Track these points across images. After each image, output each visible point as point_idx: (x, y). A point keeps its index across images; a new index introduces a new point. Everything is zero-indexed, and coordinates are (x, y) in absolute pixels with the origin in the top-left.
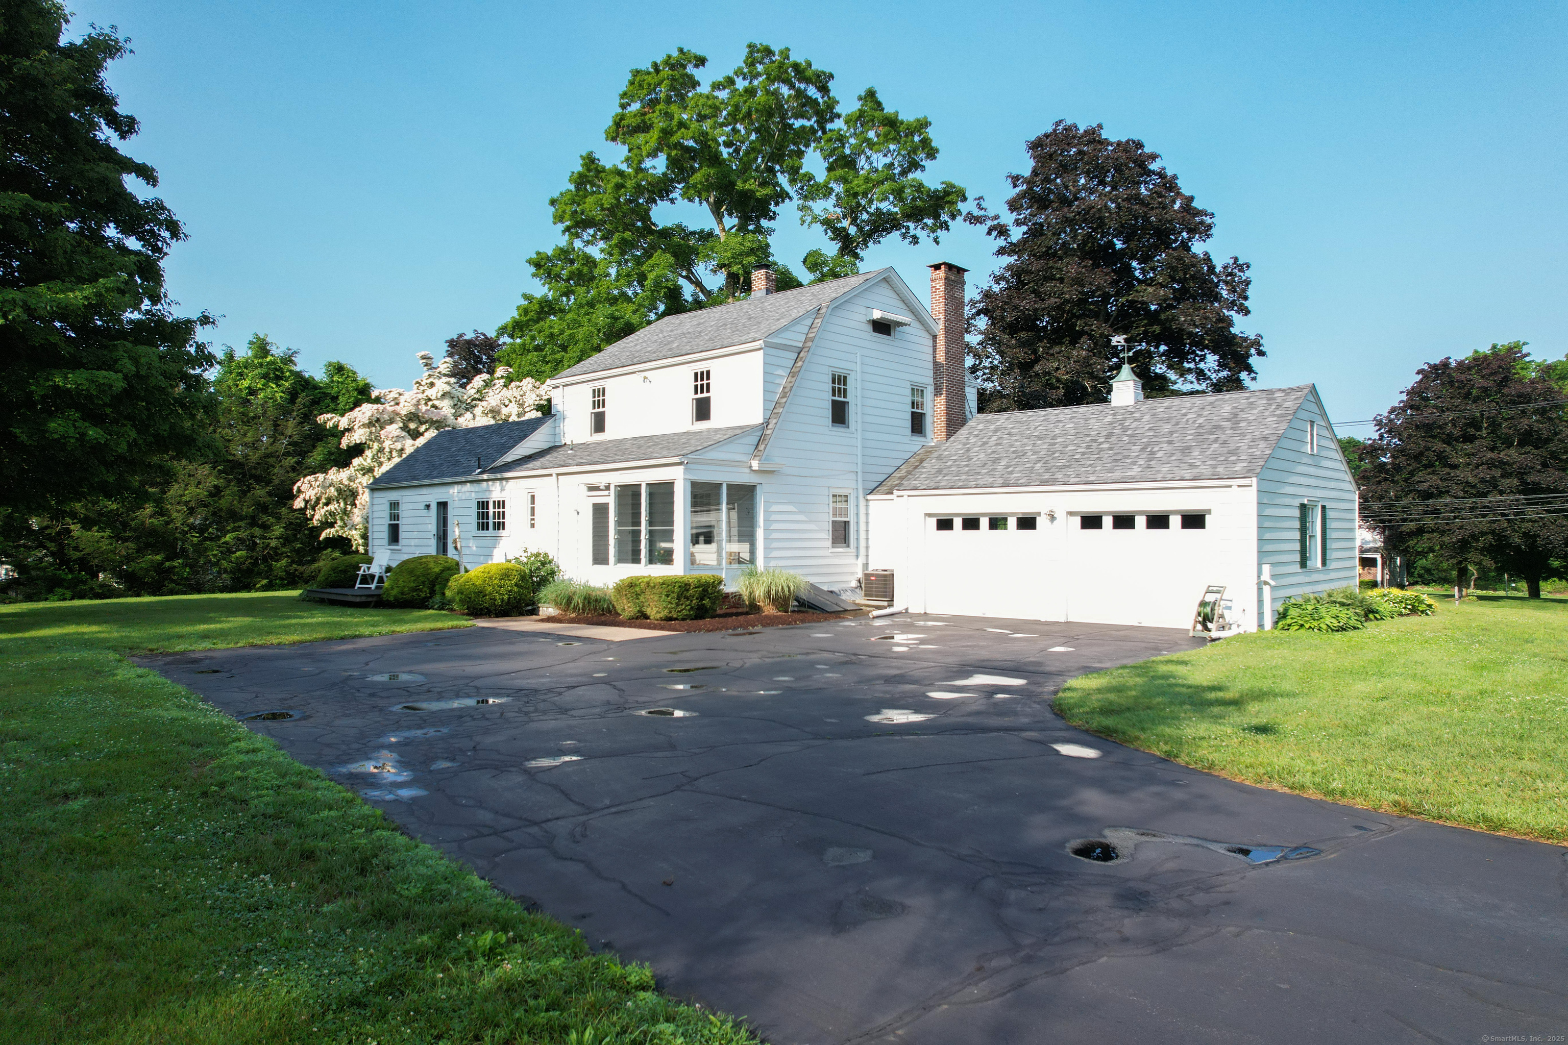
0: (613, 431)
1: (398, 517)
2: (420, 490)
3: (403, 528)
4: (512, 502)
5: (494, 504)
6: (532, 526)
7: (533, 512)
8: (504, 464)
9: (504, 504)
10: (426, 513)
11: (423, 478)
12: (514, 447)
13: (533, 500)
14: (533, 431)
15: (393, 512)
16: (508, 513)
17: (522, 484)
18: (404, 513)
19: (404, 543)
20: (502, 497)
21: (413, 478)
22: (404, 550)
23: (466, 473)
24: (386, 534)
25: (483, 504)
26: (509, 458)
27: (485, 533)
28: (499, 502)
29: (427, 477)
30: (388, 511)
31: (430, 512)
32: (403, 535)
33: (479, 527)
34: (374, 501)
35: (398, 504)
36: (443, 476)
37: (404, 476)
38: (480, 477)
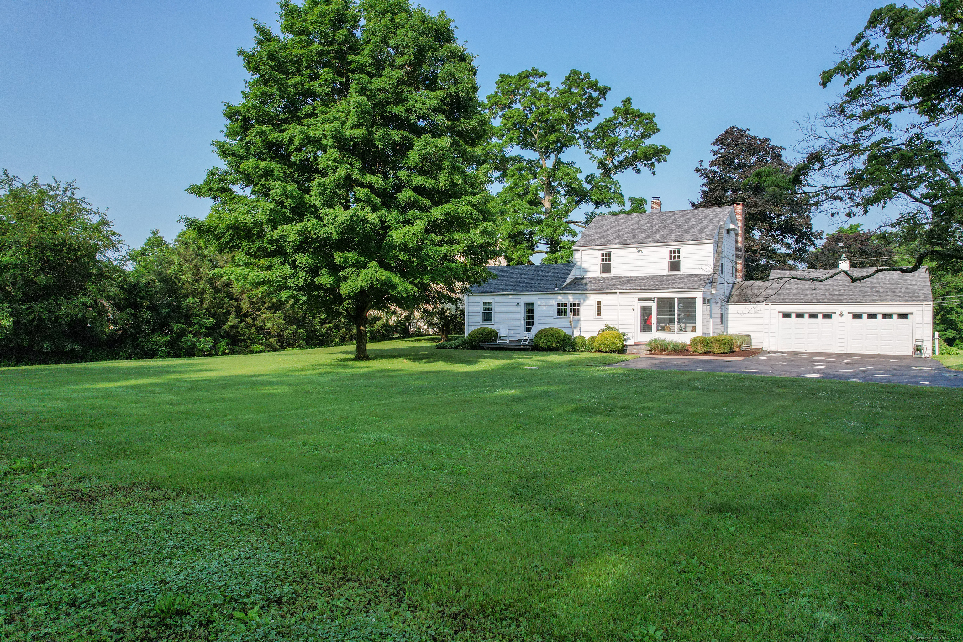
0: (615, 272)
1: (491, 309)
2: (510, 297)
3: (496, 314)
4: (585, 304)
5: (571, 304)
6: (598, 315)
7: (599, 308)
8: (566, 286)
9: (578, 304)
10: (515, 307)
11: (511, 291)
12: (566, 278)
13: (599, 303)
14: (571, 271)
15: (486, 306)
16: (581, 308)
17: (592, 296)
18: (496, 307)
19: (496, 321)
20: (577, 301)
21: (503, 291)
22: (496, 324)
23: (547, 290)
24: (481, 317)
25: (562, 304)
26: (566, 283)
27: (564, 317)
28: (575, 304)
29: (515, 291)
30: (482, 306)
31: (519, 307)
32: (496, 318)
33: (559, 315)
34: (470, 301)
35: (491, 303)
36: (528, 291)
37: (493, 290)
38: (561, 292)
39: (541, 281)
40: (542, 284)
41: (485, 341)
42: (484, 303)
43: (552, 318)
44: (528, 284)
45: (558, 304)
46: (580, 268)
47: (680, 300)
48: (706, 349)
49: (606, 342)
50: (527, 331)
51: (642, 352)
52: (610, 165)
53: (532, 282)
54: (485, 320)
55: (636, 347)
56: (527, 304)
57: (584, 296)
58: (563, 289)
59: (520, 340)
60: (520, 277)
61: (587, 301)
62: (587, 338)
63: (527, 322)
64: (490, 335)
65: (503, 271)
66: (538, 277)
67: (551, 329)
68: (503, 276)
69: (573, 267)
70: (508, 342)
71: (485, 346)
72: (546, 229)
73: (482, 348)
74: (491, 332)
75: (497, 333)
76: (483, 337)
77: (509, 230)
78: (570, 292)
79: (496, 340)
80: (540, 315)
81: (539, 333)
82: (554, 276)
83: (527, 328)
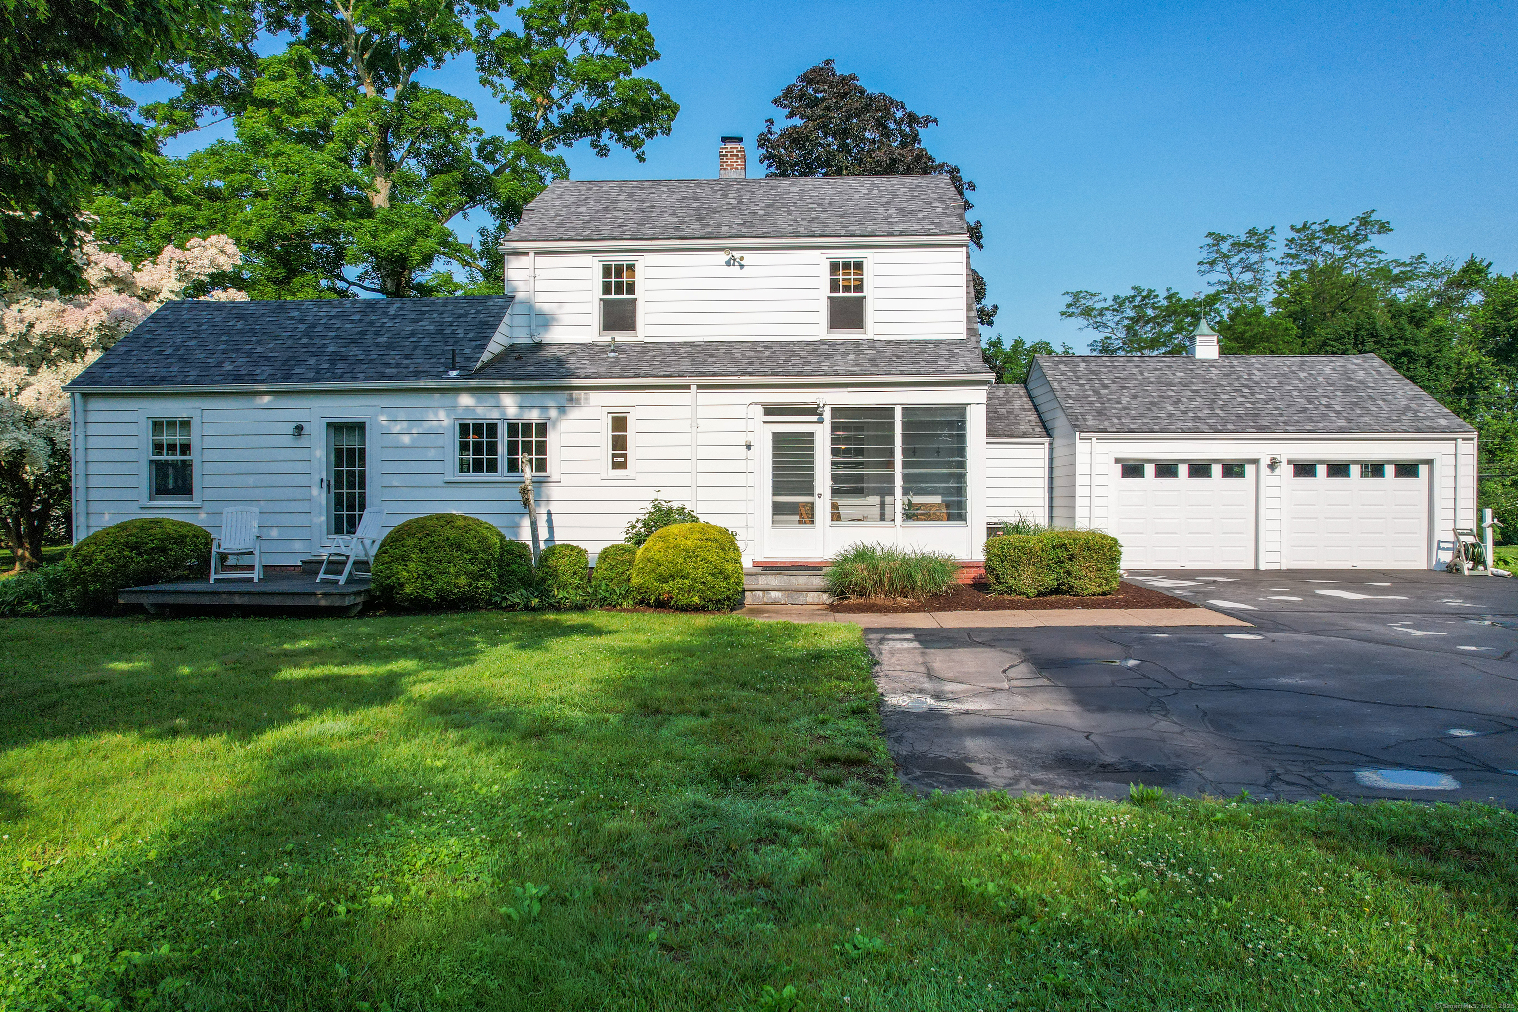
1: (186, 448)
2: (267, 399)
3: (208, 468)
4: (564, 426)
5: (513, 429)
6: (616, 466)
7: (619, 444)
8: (485, 365)
9: (542, 429)
10: (288, 441)
11: (272, 378)
12: (488, 339)
13: (619, 423)
14: (499, 318)
15: (166, 438)
16: (553, 440)
17: (595, 398)
18: (208, 442)
19: (208, 494)
20: (534, 416)
21: (238, 379)
22: (208, 507)
23: (417, 375)
24: (143, 479)
25: (478, 428)
26: (486, 357)
27: (485, 476)
28: (527, 427)
29: (287, 378)
30: (145, 438)
31: (304, 441)
32: (208, 481)
33: (463, 467)
34: (92, 417)
35: (186, 424)
36: (340, 378)
37: (193, 374)
38: (473, 383)
39: (390, 346)
40: (394, 356)
41: (149, 577)
42: (157, 425)
43: (438, 480)
44: (336, 358)
45: (464, 429)
46: (530, 310)
47: (908, 410)
48: (1050, 581)
49: (689, 568)
50: (339, 530)
51: (802, 598)
52: (540, 125)
53: (355, 351)
54: (160, 489)
55: (773, 580)
56: (335, 428)
57: (562, 397)
58: (479, 374)
59: (310, 567)
60: (306, 334)
61: (574, 413)
62: (594, 549)
63: (338, 499)
64: (175, 552)
65: (240, 317)
66: (377, 333)
67: (448, 520)
68: (240, 332)
69: (504, 308)
70: (256, 575)
71: (146, 601)
72: (387, 232)
73: (134, 611)
74: (180, 540)
75: (208, 541)
76: (138, 563)
77: (269, 222)
78: (509, 383)
79: (201, 571)
80: (390, 467)
81: (397, 537)
82: (440, 332)
83: (338, 520)
